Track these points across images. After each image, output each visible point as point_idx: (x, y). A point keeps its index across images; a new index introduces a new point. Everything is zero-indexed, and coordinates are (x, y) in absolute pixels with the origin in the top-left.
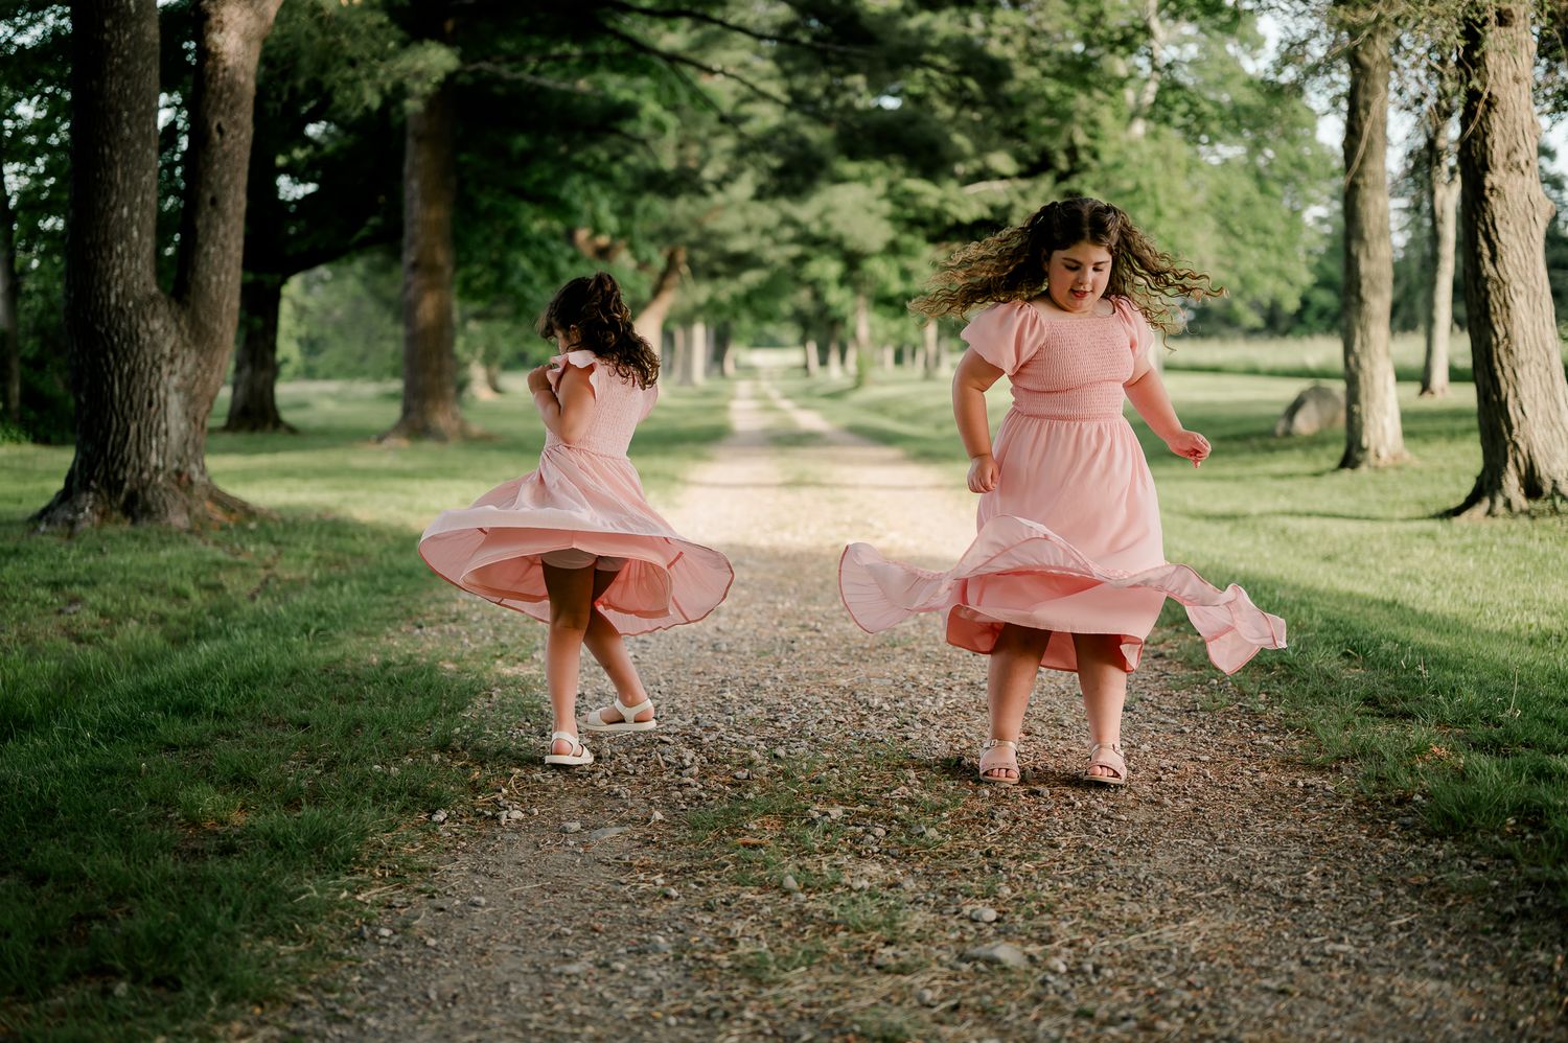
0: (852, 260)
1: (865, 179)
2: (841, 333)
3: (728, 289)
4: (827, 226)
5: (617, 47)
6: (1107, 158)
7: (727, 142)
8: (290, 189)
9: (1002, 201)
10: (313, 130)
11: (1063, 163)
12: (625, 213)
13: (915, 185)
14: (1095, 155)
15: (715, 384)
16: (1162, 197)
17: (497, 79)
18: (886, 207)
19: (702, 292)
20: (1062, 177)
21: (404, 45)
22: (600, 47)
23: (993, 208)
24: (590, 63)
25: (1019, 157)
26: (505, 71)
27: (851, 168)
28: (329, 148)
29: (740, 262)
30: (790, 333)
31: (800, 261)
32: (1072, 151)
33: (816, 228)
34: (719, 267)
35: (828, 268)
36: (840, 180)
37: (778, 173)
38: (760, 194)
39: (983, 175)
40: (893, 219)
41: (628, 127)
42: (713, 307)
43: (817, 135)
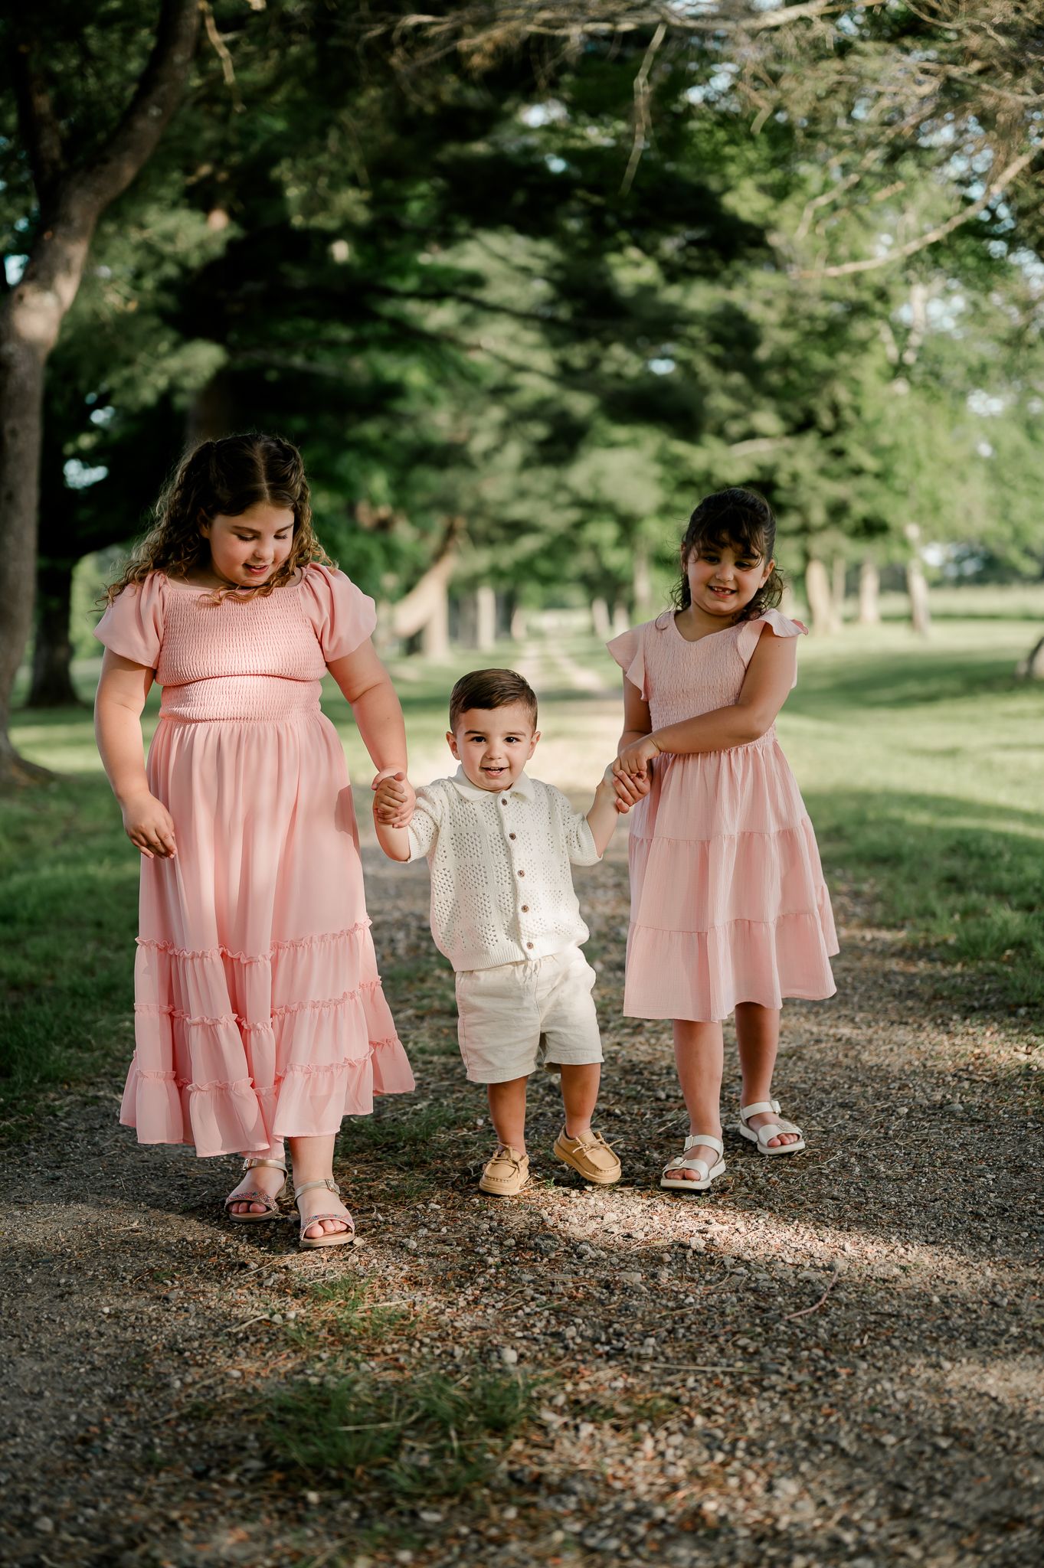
0: (628, 525)
1: (634, 443)
2: (625, 593)
3: (508, 556)
4: (598, 490)
5: (384, 329)
6: (869, 414)
7: (496, 413)
8: (79, 475)
9: (767, 460)
10: (99, 417)
11: (826, 420)
12: (400, 485)
13: (679, 448)
14: (857, 411)
15: (504, 647)
16: (922, 450)
17: (268, 366)
18: (656, 470)
19: (481, 560)
20: (826, 435)
21: (176, 347)
22: (368, 330)
23: (761, 468)
24: (359, 345)
25: (785, 416)
26: (277, 357)
27: (620, 433)
28: (116, 434)
29: (517, 529)
30: (576, 595)
31: (579, 525)
32: (835, 409)
33: (587, 493)
34: (498, 533)
35: (605, 531)
36: (612, 445)
37: (543, 444)
38: (527, 464)
39: (751, 435)
40: (661, 481)
41: (400, 405)
42: (496, 573)
43: (581, 404)
